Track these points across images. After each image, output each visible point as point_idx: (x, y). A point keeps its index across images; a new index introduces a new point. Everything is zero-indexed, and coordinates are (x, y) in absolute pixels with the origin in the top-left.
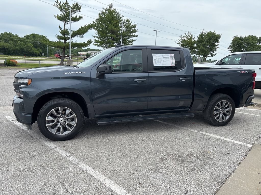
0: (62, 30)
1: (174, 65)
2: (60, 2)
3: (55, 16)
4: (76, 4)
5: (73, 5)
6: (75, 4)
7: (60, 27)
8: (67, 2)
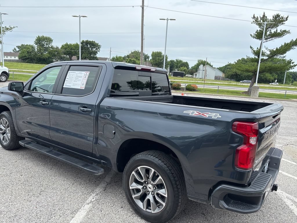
0: (254, 51)
1: (83, 87)
2: (257, 17)
3: (251, 35)
4: (277, 15)
5: (273, 17)
6: (275, 16)
7: (251, 47)
8: (264, 15)
